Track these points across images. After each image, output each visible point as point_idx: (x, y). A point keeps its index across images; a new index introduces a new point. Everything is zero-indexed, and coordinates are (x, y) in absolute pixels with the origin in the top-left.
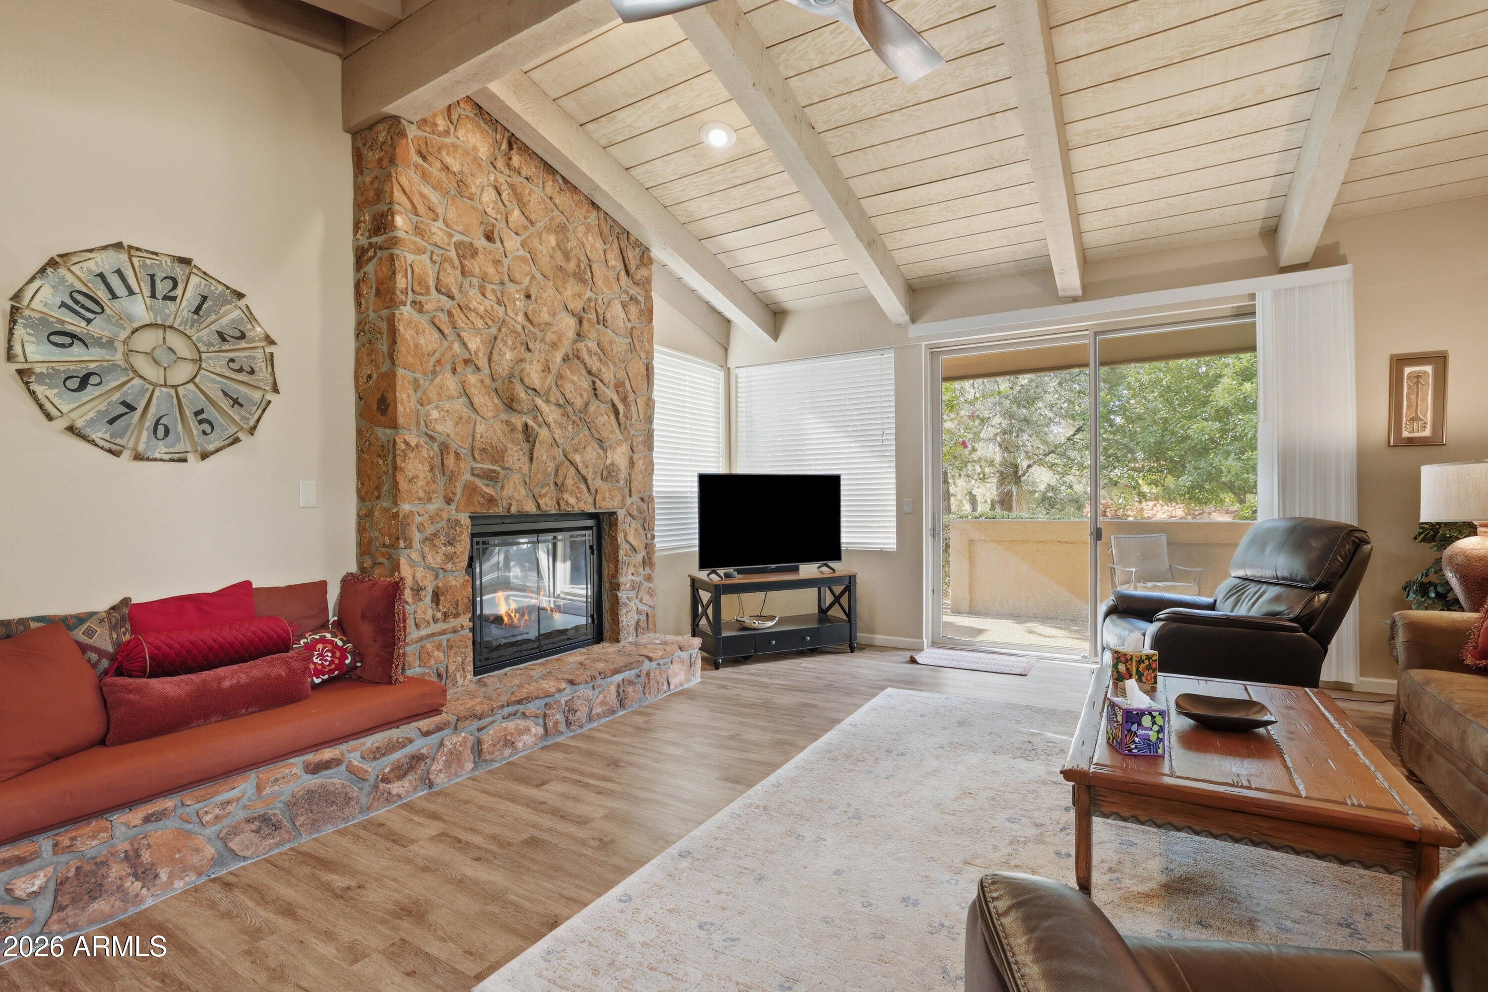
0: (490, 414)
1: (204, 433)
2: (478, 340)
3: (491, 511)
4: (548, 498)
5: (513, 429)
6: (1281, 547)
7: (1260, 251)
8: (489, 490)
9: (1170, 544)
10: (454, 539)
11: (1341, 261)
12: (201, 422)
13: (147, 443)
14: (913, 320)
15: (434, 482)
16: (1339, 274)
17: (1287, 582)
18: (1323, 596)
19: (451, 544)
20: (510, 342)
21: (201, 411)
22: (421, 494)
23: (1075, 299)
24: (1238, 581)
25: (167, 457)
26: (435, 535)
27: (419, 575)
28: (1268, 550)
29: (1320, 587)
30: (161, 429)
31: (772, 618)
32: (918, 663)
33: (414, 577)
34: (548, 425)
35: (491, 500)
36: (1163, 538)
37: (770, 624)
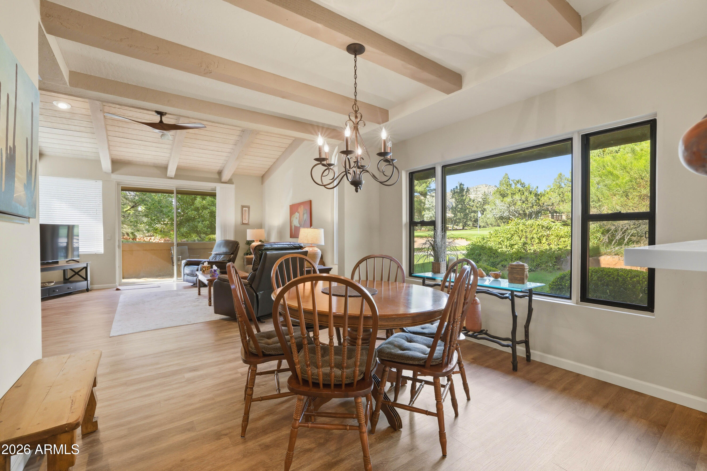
6: (224, 246)
7: (217, 176)
9: (189, 249)
11: (232, 183)
14: (113, 171)
16: (232, 186)
17: (225, 254)
18: (232, 256)
23: (171, 178)
24: (214, 255)
28: (221, 247)
29: (232, 254)
31: (53, 282)
32: (120, 290)
36: (187, 247)
37: (53, 284)
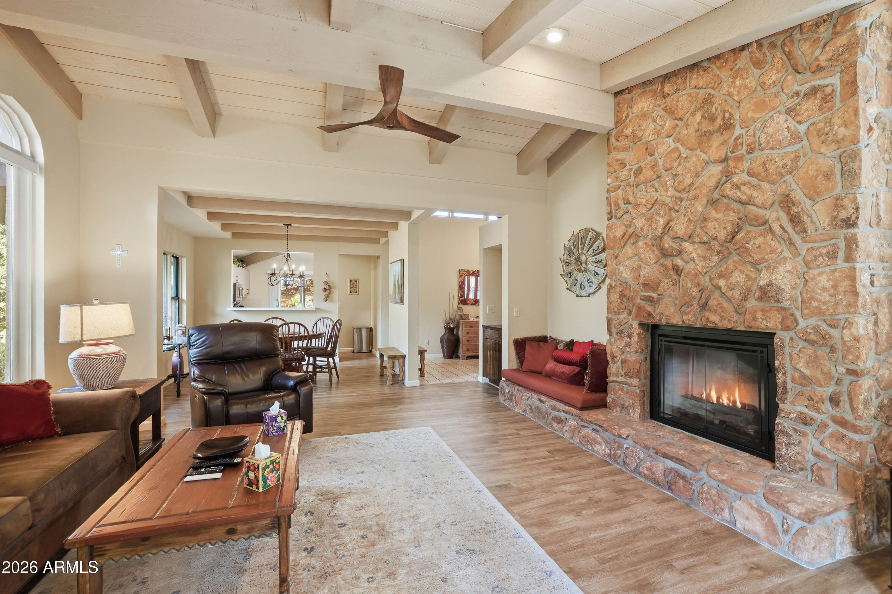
0: (652, 262)
1: (590, 286)
2: (643, 220)
3: (650, 321)
4: (690, 316)
5: (666, 268)
8: (649, 309)
10: (631, 335)
12: (589, 283)
13: (579, 291)
15: (622, 303)
19: (629, 337)
20: (662, 213)
21: (590, 279)
22: (616, 310)
25: (585, 295)
26: (622, 331)
27: (614, 350)
30: (582, 286)
33: (611, 349)
34: (693, 260)
35: (650, 314)
